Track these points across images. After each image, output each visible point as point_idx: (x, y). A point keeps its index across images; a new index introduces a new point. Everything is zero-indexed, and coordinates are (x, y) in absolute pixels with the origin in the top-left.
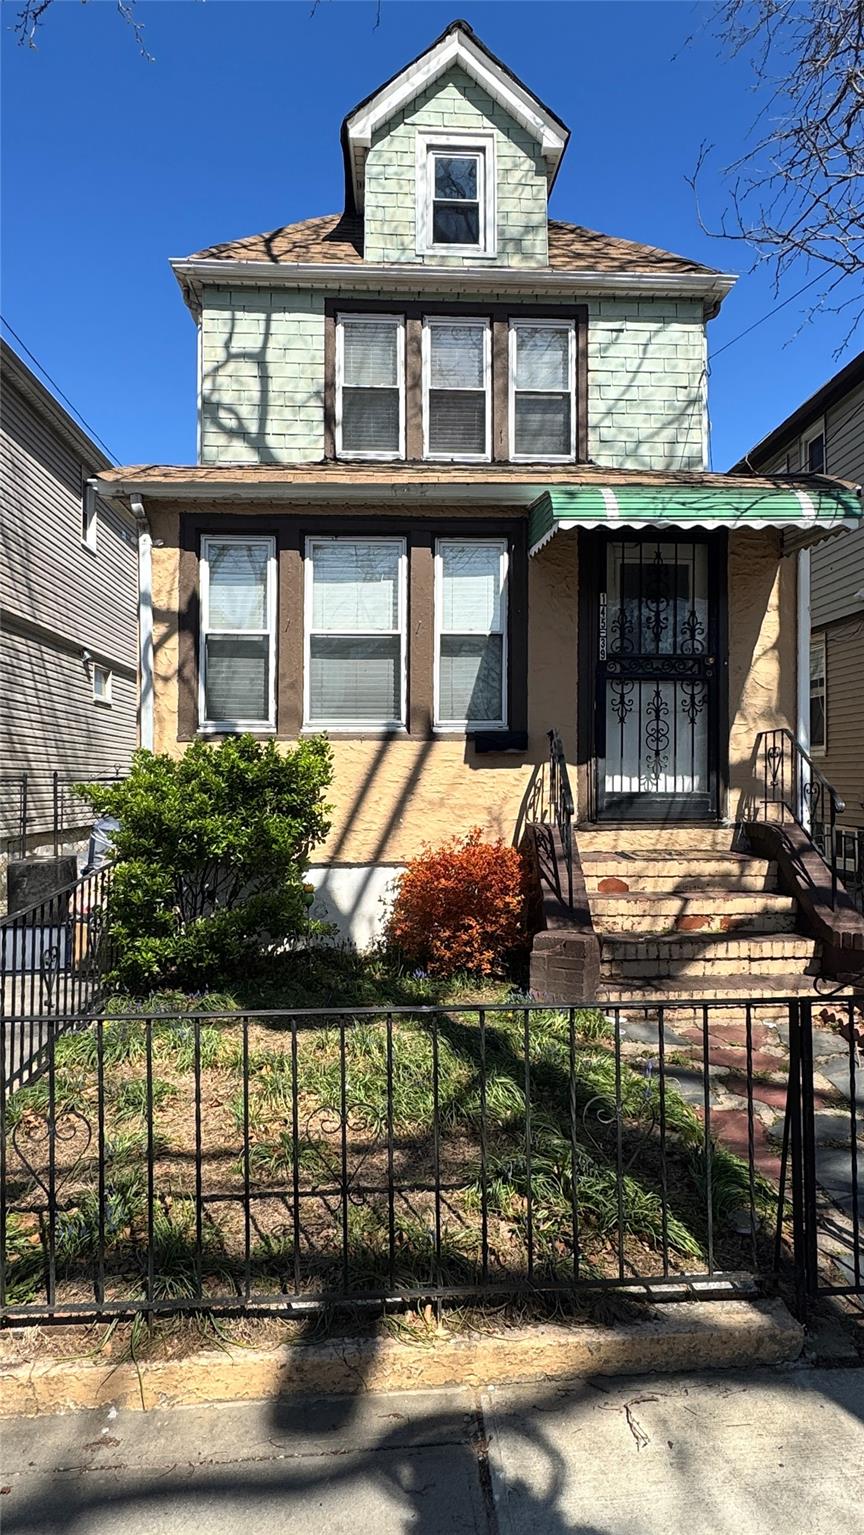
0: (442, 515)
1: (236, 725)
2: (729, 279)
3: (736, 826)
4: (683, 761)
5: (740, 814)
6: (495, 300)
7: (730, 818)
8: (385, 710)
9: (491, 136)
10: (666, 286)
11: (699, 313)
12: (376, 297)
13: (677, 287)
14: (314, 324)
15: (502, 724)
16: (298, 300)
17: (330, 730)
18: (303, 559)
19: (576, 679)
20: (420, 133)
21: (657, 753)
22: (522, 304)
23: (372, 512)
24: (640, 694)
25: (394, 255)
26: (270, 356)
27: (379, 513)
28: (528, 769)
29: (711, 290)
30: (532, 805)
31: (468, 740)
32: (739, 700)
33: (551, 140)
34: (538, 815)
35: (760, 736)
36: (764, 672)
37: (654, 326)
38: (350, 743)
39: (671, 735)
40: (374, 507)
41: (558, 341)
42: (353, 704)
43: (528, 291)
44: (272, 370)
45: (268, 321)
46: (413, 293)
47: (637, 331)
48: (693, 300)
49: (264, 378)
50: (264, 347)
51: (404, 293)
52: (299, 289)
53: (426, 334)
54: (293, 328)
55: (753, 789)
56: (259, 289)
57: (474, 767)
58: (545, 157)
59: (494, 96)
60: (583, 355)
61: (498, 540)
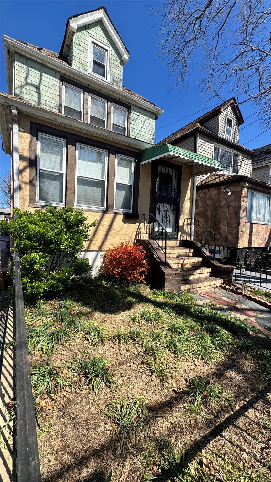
0: (119, 146)
1: (52, 204)
2: (162, 111)
3: (180, 241)
4: (171, 225)
5: (180, 238)
6: (109, 95)
7: (179, 239)
8: (98, 204)
9: (109, 47)
10: (149, 107)
11: (154, 117)
12: (76, 81)
13: (152, 108)
14: (56, 82)
15: (131, 211)
16: (50, 71)
17: (84, 208)
18: (76, 150)
19: (149, 200)
20: (90, 36)
21: (166, 222)
22: (115, 99)
23: (99, 140)
24: (164, 206)
25: (82, 71)
26: (42, 87)
27: (101, 141)
28: (137, 224)
29: (158, 112)
30: (138, 234)
31: (123, 215)
32: (182, 211)
33: (126, 56)
34: (139, 237)
35: (185, 219)
36: (187, 205)
37: (146, 118)
38: (90, 213)
39: (169, 218)
40: (99, 138)
41: (124, 113)
42: (89, 201)
43: (117, 96)
44: (42, 92)
45: (41, 75)
46: (87, 84)
47: (142, 117)
48: (153, 114)
49: (39, 93)
50: (40, 83)
51: (84, 83)
52: (51, 69)
53: (90, 98)
54: (49, 80)
55: (184, 232)
56: (37, 62)
57: (125, 223)
58: (123, 60)
59: (111, 36)
60: (129, 118)
61: (132, 158)
